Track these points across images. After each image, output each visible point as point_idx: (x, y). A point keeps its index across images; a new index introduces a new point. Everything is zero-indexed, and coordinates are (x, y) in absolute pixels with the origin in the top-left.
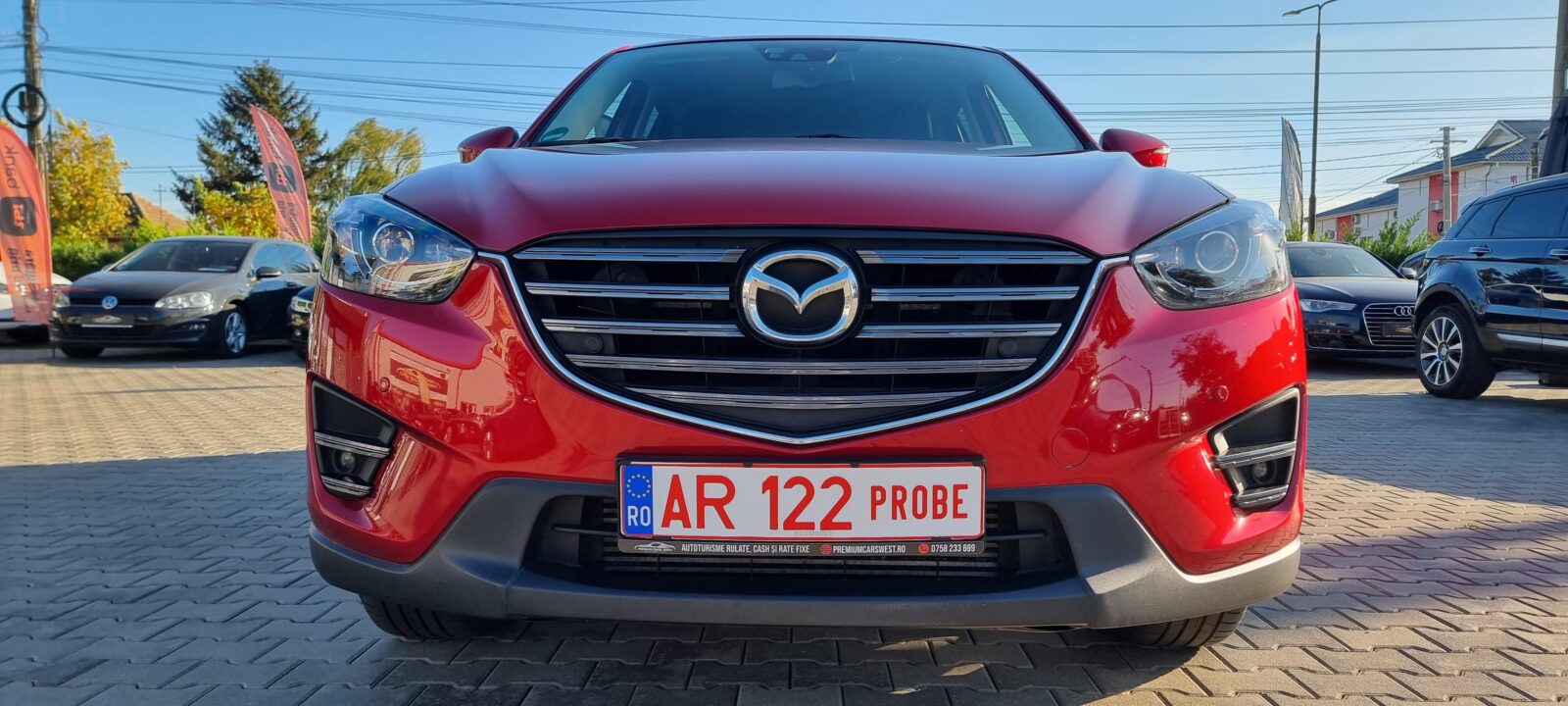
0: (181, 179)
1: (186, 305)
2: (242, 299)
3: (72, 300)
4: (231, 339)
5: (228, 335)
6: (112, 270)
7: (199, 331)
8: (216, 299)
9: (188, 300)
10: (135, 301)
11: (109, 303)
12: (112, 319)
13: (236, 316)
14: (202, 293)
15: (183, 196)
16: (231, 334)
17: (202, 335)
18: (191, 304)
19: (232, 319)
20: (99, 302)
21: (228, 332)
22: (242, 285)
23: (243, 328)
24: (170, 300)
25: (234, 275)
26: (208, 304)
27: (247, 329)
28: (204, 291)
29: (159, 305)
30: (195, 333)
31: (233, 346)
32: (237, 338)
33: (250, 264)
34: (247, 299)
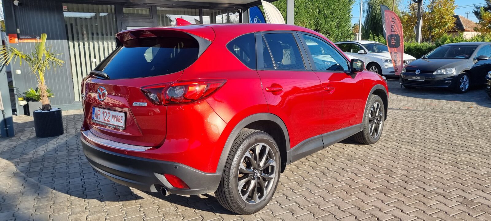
0: (476, 8)
1: (445, 73)
2: (469, 70)
3: (407, 70)
4: (462, 85)
5: (461, 84)
6: (423, 58)
7: (449, 83)
8: (457, 70)
9: (446, 71)
10: (427, 71)
11: (418, 72)
12: (418, 78)
13: (465, 77)
14: (452, 68)
15: (477, 14)
16: (462, 84)
17: (449, 85)
18: (447, 72)
19: (463, 78)
20: (415, 71)
21: (461, 83)
22: (470, 64)
23: (468, 81)
24: (439, 71)
25: (467, 60)
26: (454, 72)
27: (469, 82)
28: (453, 67)
29: (434, 73)
30: (447, 84)
31: (463, 88)
32: (465, 85)
33: (475, 55)
34: (471, 70)
